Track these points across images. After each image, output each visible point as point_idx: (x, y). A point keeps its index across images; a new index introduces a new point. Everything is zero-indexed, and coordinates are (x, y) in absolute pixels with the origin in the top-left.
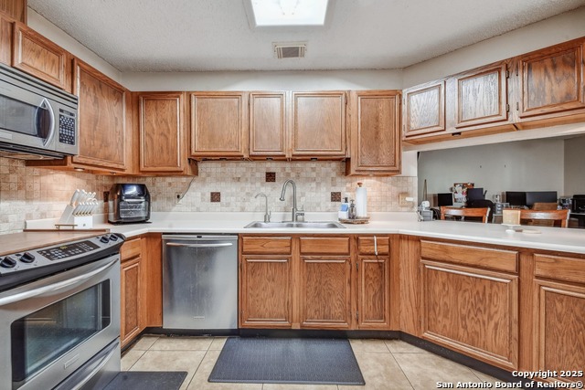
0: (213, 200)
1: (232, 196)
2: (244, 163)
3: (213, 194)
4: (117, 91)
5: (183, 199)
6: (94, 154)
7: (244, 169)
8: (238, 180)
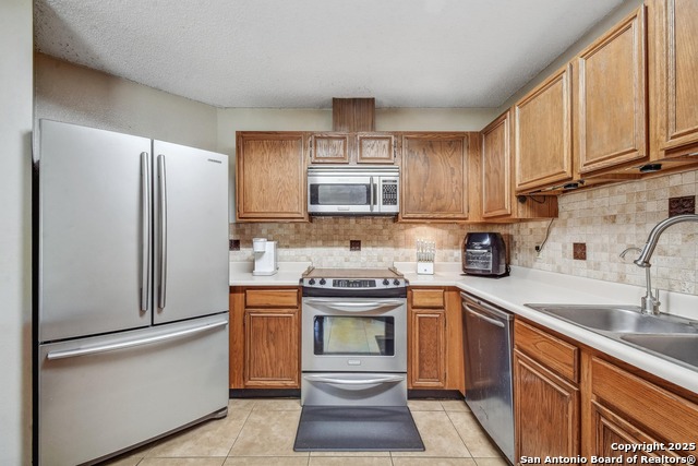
0: (577, 256)
1: (603, 250)
2: (624, 187)
3: (575, 245)
4: (454, 141)
5: (544, 253)
6: (424, 209)
7: (622, 198)
8: (613, 219)
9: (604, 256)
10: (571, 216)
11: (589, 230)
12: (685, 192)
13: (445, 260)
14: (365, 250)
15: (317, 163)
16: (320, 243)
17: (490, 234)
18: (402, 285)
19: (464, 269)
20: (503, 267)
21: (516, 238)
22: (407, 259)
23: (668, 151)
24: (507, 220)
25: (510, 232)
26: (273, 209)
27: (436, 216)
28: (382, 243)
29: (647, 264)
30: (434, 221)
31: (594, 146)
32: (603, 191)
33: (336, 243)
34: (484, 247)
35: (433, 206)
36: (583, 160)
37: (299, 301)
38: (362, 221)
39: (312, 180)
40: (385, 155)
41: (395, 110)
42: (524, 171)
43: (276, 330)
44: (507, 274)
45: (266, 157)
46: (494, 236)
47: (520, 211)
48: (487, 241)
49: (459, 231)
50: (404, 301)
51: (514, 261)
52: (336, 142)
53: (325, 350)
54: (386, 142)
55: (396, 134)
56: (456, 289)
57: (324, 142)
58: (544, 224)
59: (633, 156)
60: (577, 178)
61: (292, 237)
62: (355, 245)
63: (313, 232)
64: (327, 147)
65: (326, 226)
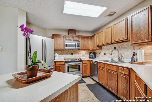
0: (104, 55)
2: (110, 45)
3: (104, 53)
4: (88, 37)
5: (100, 54)
6: (84, 48)
7: (109, 47)
8: (108, 49)
9: (108, 54)
10: (104, 49)
11: (106, 51)
12: (115, 46)
13: (86, 56)
14: (74, 55)
15: (66, 40)
16: (66, 54)
17: (93, 52)
18: (81, 60)
19: (89, 58)
20: (95, 57)
21: (97, 52)
22: (80, 56)
23: (113, 42)
24: (96, 50)
25: (96, 51)
26: (59, 48)
27: (85, 49)
28: (76, 54)
29: (111, 54)
30: (85, 50)
31: (106, 41)
32: (107, 46)
33: (68, 54)
34: (92, 54)
35: (85, 47)
36: (105, 42)
37: (65, 63)
38: (73, 50)
39: (66, 43)
40: (78, 39)
41: (78, 31)
42: (98, 43)
43: (61, 68)
44: (95, 58)
45: (57, 39)
46: (94, 52)
47: (98, 48)
48: (93, 53)
49: (88, 52)
50: (81, 62)
51: (96, 56)
52: (70, 37)
53: (69, 71)
54: (78, 37)
55: (79, 36)
56: (89, 60)
57: (68, 37)
58: (100, 50)
59: (110, 42)
60: (105, 44)
61: (61, 53)
62: (72, 54)
63: (65, 52)
64: (68, 38)
65: (67, 51)
